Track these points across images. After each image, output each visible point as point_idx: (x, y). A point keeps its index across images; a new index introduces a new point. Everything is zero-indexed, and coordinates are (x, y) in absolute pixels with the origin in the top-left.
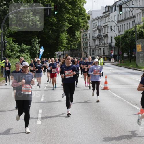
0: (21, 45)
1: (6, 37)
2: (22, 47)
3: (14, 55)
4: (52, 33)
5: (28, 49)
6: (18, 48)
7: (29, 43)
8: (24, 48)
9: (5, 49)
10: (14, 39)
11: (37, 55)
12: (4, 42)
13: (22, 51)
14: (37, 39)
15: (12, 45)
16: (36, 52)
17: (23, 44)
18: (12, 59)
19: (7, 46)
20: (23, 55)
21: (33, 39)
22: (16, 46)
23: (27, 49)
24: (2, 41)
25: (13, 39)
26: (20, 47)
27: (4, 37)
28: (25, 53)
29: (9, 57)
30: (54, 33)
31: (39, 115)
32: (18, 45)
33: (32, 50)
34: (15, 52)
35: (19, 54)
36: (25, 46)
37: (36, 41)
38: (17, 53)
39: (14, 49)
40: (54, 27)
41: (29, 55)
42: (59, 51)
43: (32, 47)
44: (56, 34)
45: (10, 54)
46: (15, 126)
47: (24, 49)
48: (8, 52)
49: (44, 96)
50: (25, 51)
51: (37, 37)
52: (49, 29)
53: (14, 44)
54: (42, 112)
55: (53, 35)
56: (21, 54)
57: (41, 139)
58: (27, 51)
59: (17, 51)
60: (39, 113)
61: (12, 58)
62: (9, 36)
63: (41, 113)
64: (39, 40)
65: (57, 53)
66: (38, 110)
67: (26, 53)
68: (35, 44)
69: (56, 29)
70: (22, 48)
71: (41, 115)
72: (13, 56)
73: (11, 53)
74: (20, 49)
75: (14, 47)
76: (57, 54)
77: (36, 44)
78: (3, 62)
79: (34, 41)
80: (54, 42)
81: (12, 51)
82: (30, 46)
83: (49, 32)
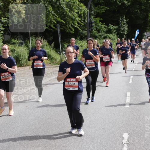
0: (108, 25)
1: (92, 17)
2: (109, 27)
3: (101, 36)
4: (141, 13)
5: (116, 30)
6: (105, 29)
8: (111, 28)
9: (92, 30)
10: (101, 19)
11: (125, 35)
12: (91, 22)
13: (109, 31)
14: (125, 19)
15: (99, 26)
16: (123, 33)
17: (110, 24)
18: (99, 40)
19: (94, 26)
20: (110, 35)
21: (121, 19)
22: (103, 27)
23: (114, 29)
24: (89, 21)
26: (107, 27)
27: (90, 17)
28: (112, 33)
29: (96, 37)
30: (143, 13)
31: (127, 98)
32: (105, 25)
33: (119, 30)
34: (102, 33)
35: (106, 35)
36: (112, 26)
37: (123, 21)
38: (104, 33)
39: (100, 29)
40: (143, 7)
41: (116, 35)
42: (147, 32)
43: (120, 27)
44: (145, 13)
45: (97, 35)
46: (102, 109)
47: (111, 30)
48: (95, 32)
49: (132, 79)
51: (125, 17)
52: (137, 9)
53: (101, 24)
54: (131, 95)
55: (142, 15)
56: (108, 34)
57: (130, 122)
58: (114, 31)
59: (104, 31)
60: (128, 96)
62: (96, 16)
63: (129, 96)
64: (128, 20)
65: (145, 34)
66: (126, 93)
67: (113, 34)
69: (145, 8)
70: (109, 29)
71: (129, 98)
72: (99, 37)
73: (98, 33)
74: (107, 29)
75: (101, 27)
76: (146, 35)
77: (124, 24)
79: (121, 21)
80: (143, 22)
81: (99, 31)
82: (117, 27)
83: (137, 11)
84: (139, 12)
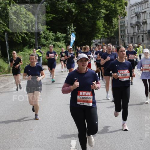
0: (56, 33)
2: (57, 35)
4: (88, 21)
6: (53, 37)
7: (64, 31)
8: (59, 36)
9: (40, 38)
10: (49, 27)
13: (57, 39)
14: (73, 27)
15: (47, 34)
17: (58, 32)
18: (47, 48)
19: (41, 34)
20: (58, 43)
21: (68, 27)
22: (51, 35)
23: (63, 37)
25: (47, 27)
26: (55, 35)
28: (60, 41)
29: (44, 46)
32: (52, 33)
33: (68, 38)
34: (50, 41)
35: (54, 43)
36: (60, 34)
37: (71, 29)
38: (52, 41)
39: (49, 37)
40: (90, 14)
41: (64, 43)
42: (95, 39)
43: (68, 35)
44: (92, 21)
45: (45, 43)
47: (59, 38)
48: (43, 40)
50: (60, 39)
51: (72, 25)
52: (85, 16)
53: (49, 32)
56: (56, 42)
58: (62, 39)
59: (52, 39)
61: (47, 46)
64: (75, 28)
65: (93, 41)
67: (62, 42)
68: (70, 32)
69: (92, 16)
70: (57, 36)
72: (47, 45)
73: (46, 41)
74: (55, 37)
75: (49, 35)
76: (94, 43)
77: (72, 32)
78: (38, 51)
79: (69, 29)
80: (90, 29)
81: (47, 39)
82: (65, 35)
83: (85, 19)
84: (86, 19)
